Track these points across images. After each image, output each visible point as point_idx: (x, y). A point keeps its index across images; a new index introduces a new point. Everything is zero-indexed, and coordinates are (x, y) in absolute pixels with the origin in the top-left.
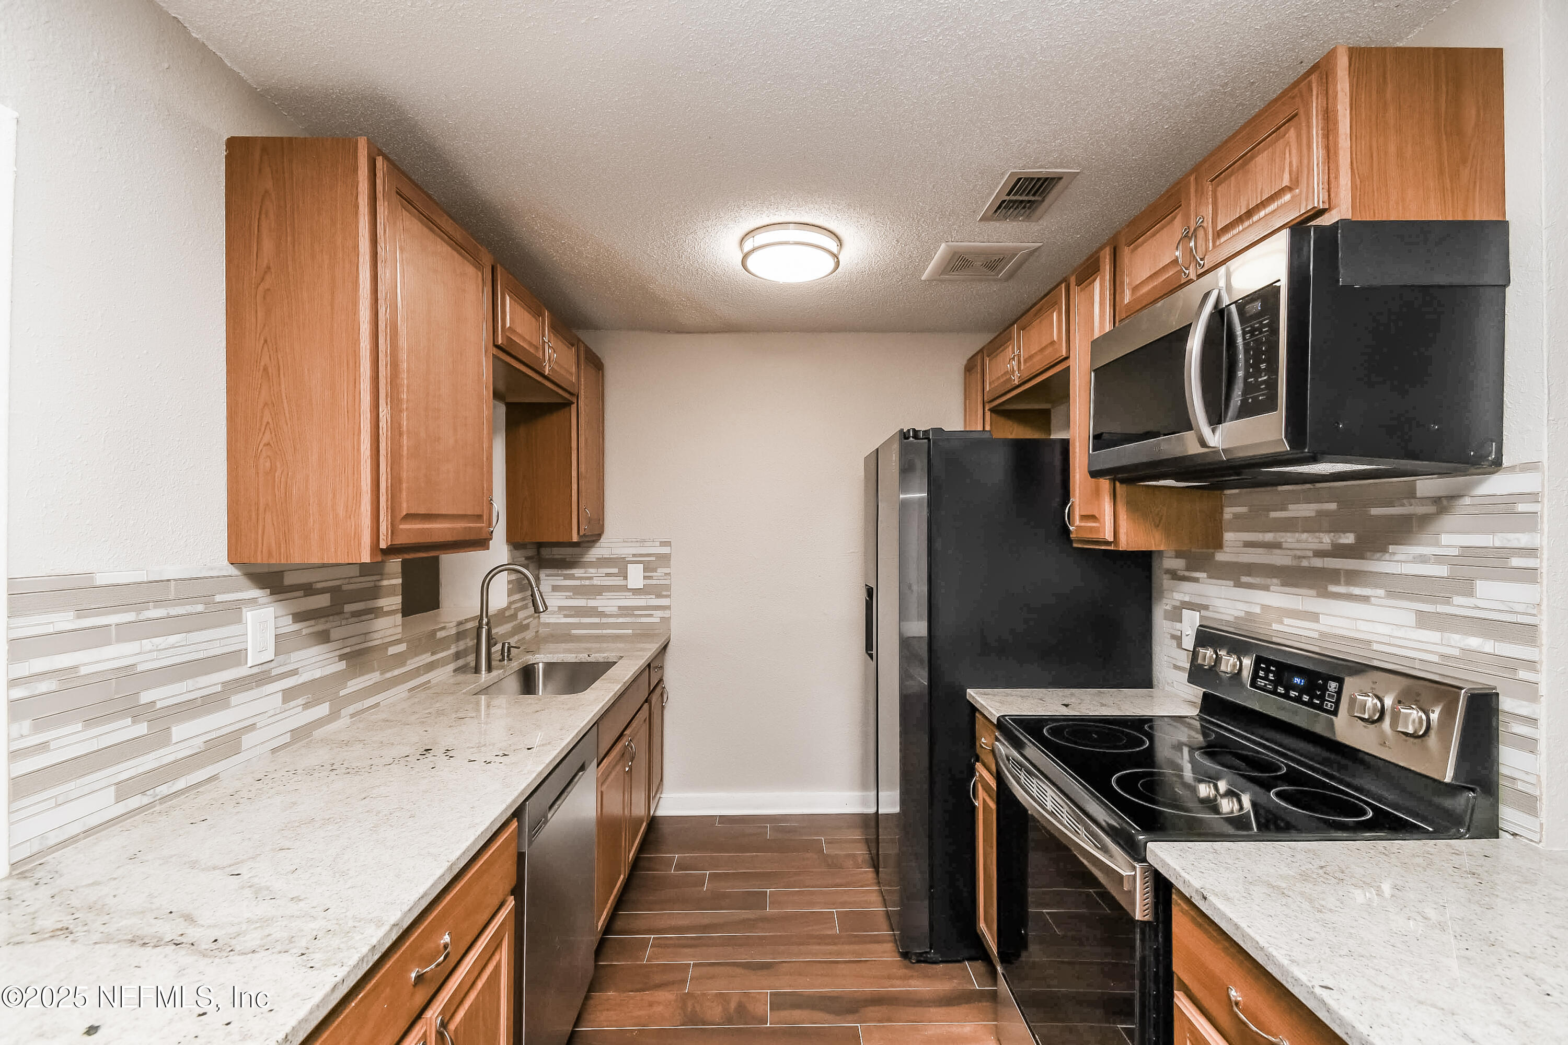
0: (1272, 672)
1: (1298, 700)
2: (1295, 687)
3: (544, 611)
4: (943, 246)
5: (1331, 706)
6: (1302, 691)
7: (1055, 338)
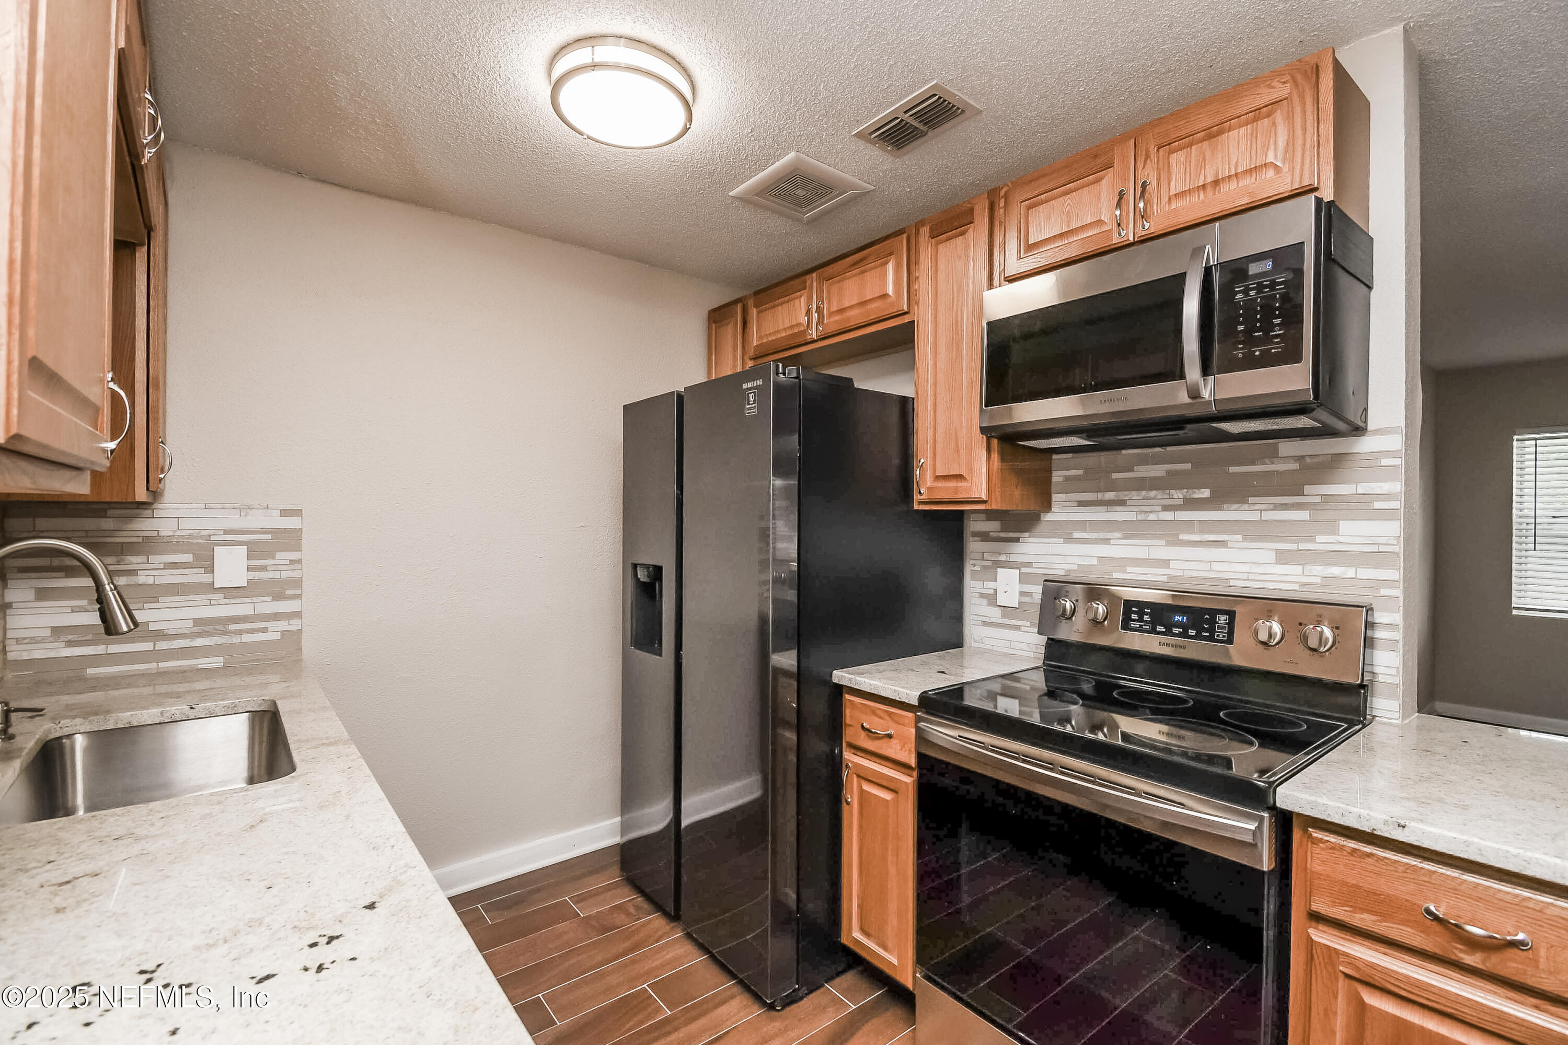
0: (1147, 614)
1: (1184, 635)
2: (1178, 625)
3: (130, 630)
4: (792, 154)
5: (1224, 636)
6: (1185, 627)
7: (890, 291)
